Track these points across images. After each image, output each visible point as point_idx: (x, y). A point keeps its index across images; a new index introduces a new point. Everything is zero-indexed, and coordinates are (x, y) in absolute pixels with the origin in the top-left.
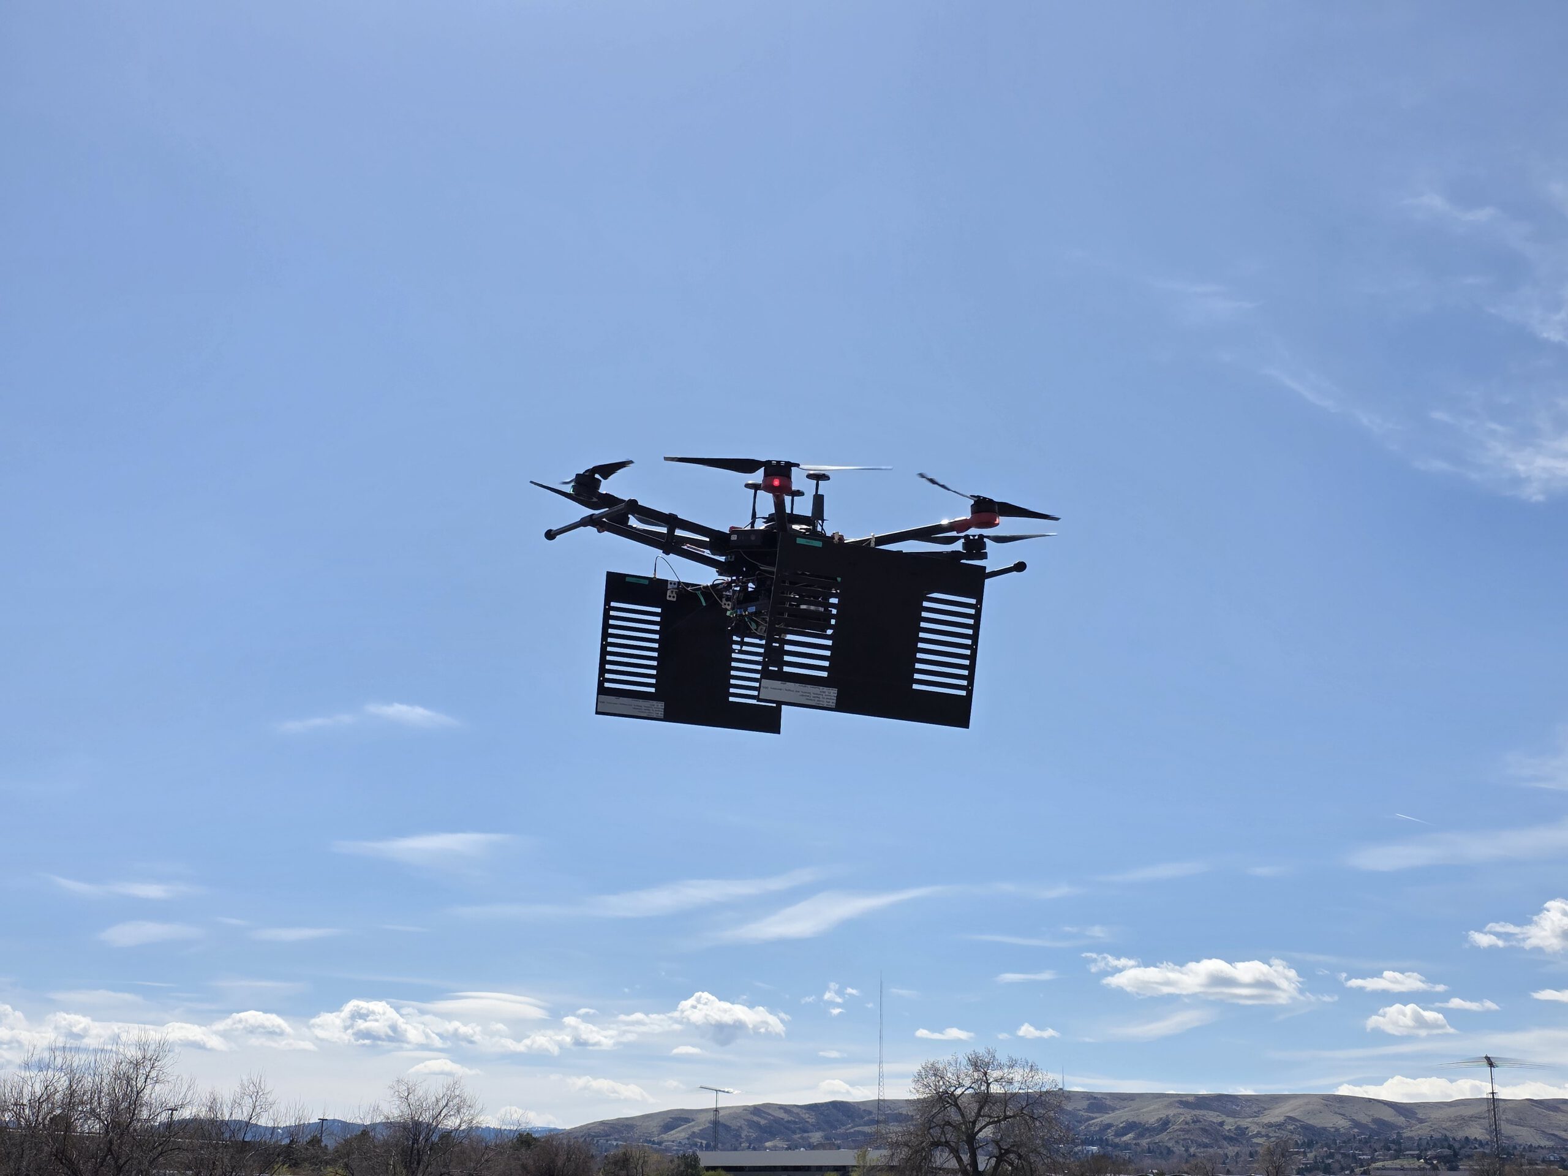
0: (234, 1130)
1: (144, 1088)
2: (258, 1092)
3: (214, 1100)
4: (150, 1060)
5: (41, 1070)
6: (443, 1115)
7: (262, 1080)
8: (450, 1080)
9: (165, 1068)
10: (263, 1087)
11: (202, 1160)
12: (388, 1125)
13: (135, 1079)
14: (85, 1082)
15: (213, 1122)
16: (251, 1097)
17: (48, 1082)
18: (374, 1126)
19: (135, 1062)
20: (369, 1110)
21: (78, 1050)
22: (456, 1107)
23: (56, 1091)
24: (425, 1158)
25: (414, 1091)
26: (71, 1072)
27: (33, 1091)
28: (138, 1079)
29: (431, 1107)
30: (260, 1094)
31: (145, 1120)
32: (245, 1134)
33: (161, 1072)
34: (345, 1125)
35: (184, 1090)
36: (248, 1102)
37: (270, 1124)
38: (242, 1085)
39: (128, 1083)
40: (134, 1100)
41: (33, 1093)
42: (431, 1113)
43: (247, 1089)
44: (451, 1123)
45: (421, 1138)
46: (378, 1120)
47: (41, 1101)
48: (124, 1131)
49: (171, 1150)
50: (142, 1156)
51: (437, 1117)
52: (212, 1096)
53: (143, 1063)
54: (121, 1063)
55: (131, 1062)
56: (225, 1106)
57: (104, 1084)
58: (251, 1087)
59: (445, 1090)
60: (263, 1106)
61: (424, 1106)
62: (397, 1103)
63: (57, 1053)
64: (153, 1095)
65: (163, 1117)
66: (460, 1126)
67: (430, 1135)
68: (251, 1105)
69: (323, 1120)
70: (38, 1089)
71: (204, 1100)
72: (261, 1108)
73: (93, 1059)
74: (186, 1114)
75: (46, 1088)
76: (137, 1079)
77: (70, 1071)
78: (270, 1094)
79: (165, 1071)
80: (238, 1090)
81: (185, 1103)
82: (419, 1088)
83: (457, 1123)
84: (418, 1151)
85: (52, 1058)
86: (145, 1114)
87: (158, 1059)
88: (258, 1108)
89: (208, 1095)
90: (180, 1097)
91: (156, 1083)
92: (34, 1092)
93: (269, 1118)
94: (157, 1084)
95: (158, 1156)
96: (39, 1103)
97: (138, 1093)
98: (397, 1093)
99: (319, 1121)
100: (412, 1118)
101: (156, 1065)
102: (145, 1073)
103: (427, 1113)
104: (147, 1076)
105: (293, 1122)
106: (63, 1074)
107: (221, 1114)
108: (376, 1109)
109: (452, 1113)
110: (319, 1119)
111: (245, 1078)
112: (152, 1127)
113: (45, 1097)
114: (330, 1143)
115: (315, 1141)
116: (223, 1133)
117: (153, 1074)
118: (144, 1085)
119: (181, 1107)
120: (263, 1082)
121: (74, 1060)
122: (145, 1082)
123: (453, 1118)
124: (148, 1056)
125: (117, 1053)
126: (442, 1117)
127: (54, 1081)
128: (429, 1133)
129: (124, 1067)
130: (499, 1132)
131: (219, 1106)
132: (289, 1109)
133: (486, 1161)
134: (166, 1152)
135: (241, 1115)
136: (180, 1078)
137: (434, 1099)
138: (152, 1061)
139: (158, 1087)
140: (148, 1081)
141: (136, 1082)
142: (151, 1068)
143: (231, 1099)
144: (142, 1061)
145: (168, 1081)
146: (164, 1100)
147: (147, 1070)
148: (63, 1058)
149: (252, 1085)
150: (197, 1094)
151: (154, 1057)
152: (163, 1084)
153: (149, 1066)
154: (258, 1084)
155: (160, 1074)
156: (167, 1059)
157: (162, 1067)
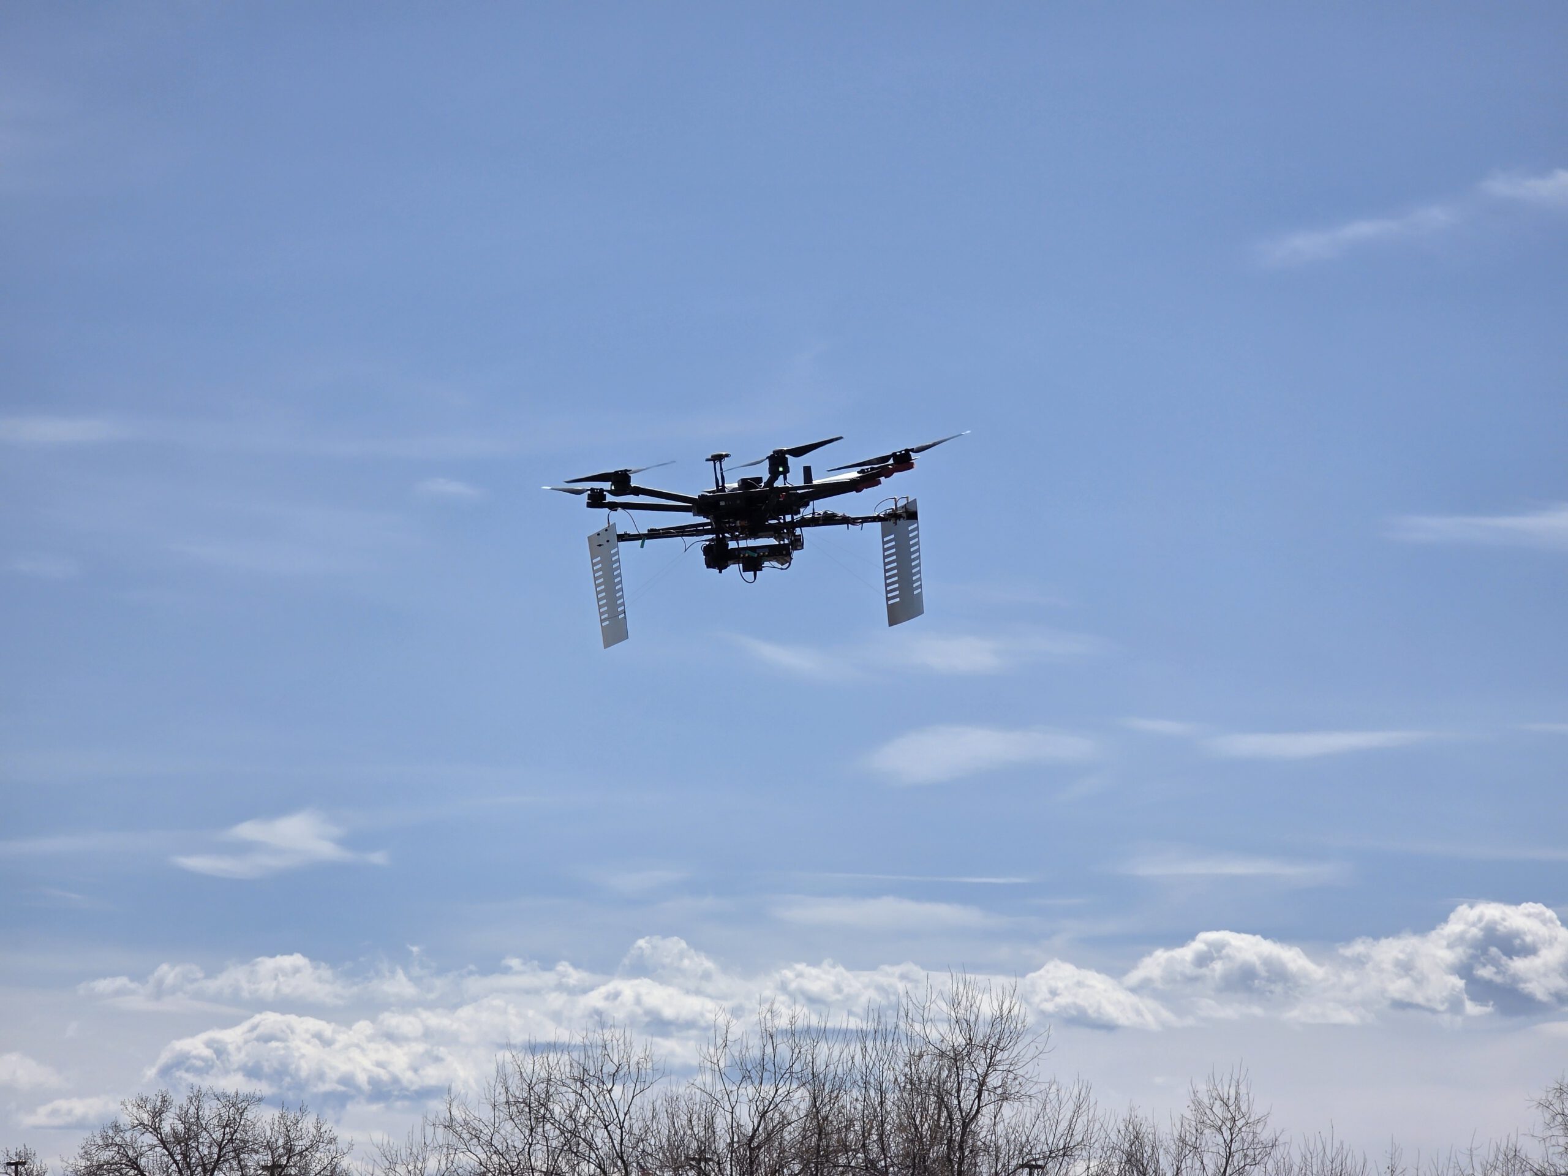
1: (978, 1112)
2: (1234, 1120)
3: (1137, 1138)
4: (984, 1048)
5: (746, 1077)
7: (1243, 1090)
9: (1021, 1064)
10: (1244, 1109)
13: (955, 1092)
14: (845, 1100)
16: (1220, 1130)
17: (767, 1103)
19: (952, 1054)
21: (823, 1034)
23: (785, 1123)
26: (814, 1081)
27: (735, 1124)
28: (962, 1093)
30: (1239, 1123)
33: (1011, 1076)
35: (1067, 1113)
38: (1198, 1104)
39: (941, 1103)
41: (735, 1127)
43: (1208, 1111)
47: (755, 1144)
52: (1131, 1127)
53: (969, 1054)
54: (921, 1056)
55: (942, 1054)
56: (1161, 1151)
57: (889, 1106)
58: (1218, 1108)
60: (1250, 1153)
63: (778, 1040)
64: (1000, 1128)
68: (1222, 1151)
70: (747, 1119)
71: (1113, 1137)
75: (762, 1117)
76: (959, 1091)
77: (811, 1077)
78: (1261, 1124)
79: (1020, 1072)
80: (1189, 1114)
81: (1072, 1144)
85: (769, 1050)
87: (1001, 1045)
88: (1236, 1156)
89: (1122, 1128)
90: (1061, 1129)
91: (1003, 1100)
92: (739, 1125)
94: (1005, 1103)
96: (751, 1149)
97: (965, 1126)
101: (998, 1058)
102: (975, 1077)
106: (794, 1086)
111: (1202, 1087)
113: (762, 1135)
117: (994, 1080)
118: (975, 1108)
119: (1064, 1155)
120: (1243, 1098)
121: (816, 1051)
122: (979, 1097)
124: (978, 1040)
125: (910, 1038)
127: (778, 1100)
129: (927, 1066)
131: (1150, 1152)
132: (1309, 1156)
136: (1054, 1088)
138: (988, 1051)
139: (1007, 1109)
140: (985, 1094)
141: (958, 1097)
142: (988, 1067)
143: (1176, 1134)
144: (965, 1052)
145: (1029, 1096)
146: (1024, 1139)
147: (979, 1071)
148: (793, 1050)
149: (1218, 1103)
150: (1098, 1126)
151: (992, 1042)
152: (1017, 1104)
153: (982, 1061)
154: (1231, 1103)
155: (1009, 1081)
156: (1021, 1045)
157: (1012, 1064)
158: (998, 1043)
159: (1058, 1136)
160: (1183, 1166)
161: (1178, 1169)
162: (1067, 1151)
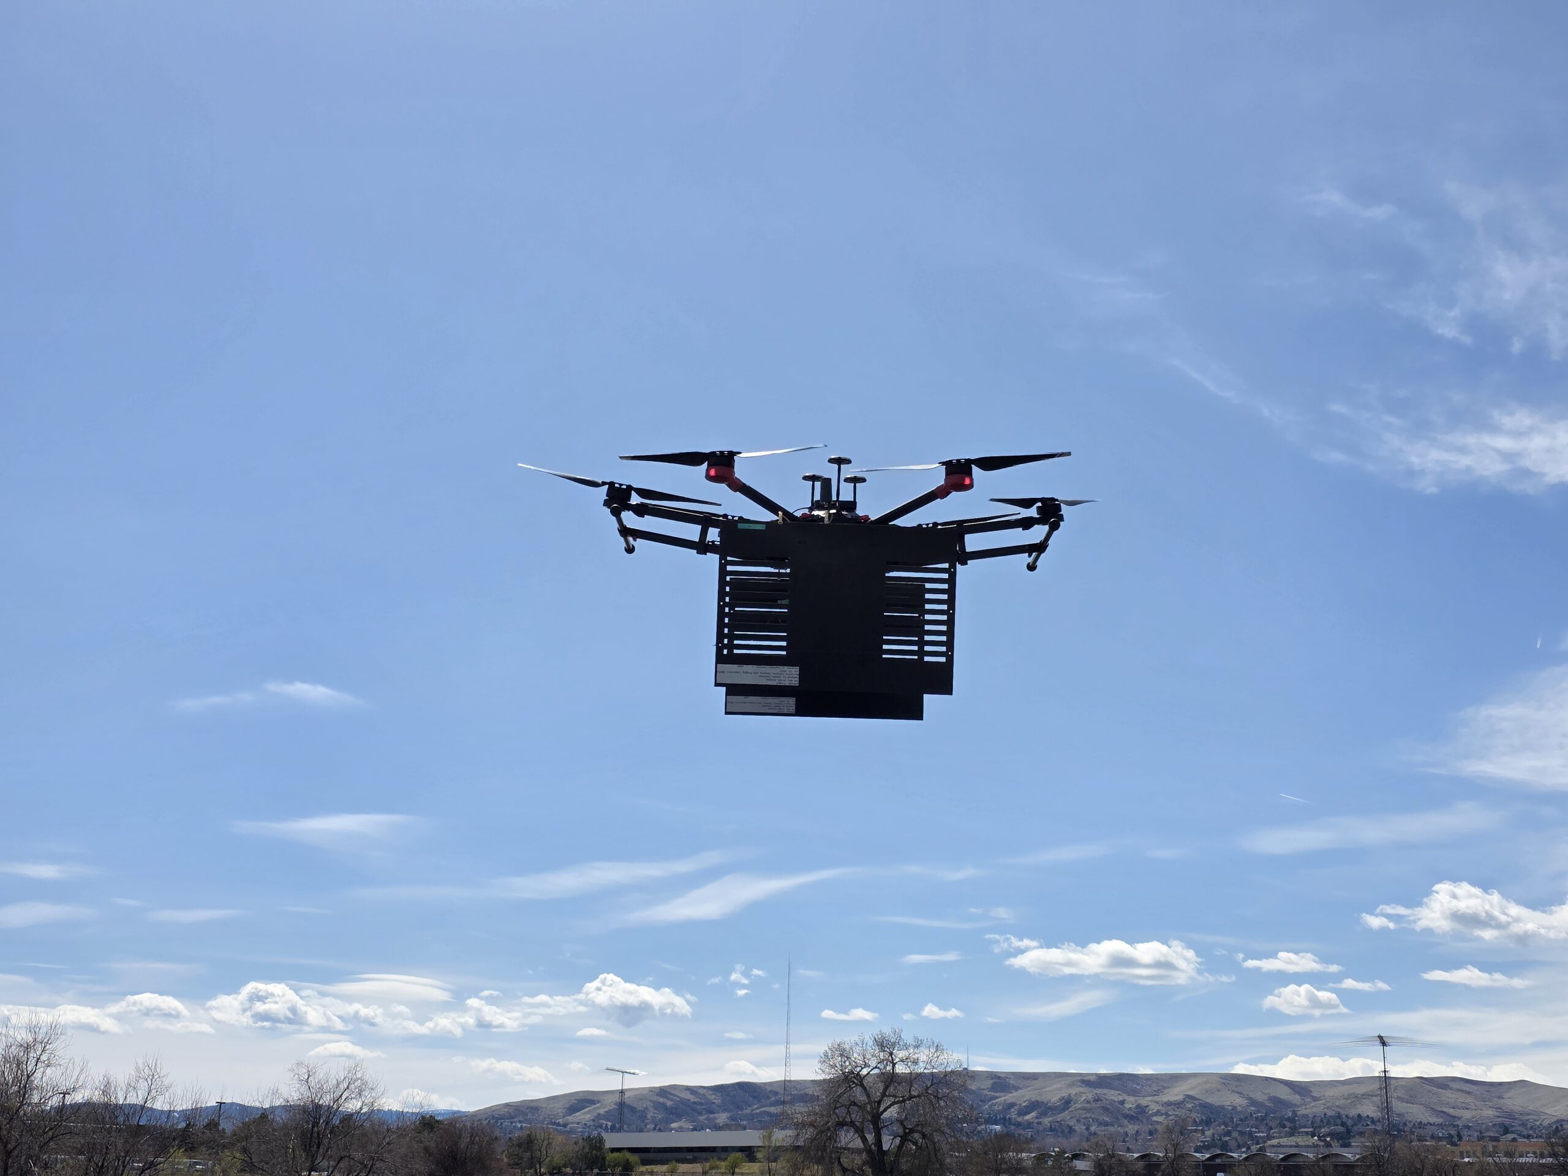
0: (129, 1114)
1: (35, 1071)
2: (153, 1075)
3: (108, 1083)
4: (41, 1043)
6: (344, 1097)
7: (158, 1063)
8: (352, 1063)
9: (57, 1051)
10: (158, 1070)
11: (94, 1144)
12: (288, 1108)
13: (25, 1063)
15: (106, 1106)
16: (146, 1080)
18: (273, 1109)
19: (26, 1046)
20: (269, 1093)
22: (357, 1090)
24: (326, 1141)
25: (314, 1073)
28: (29, 1063)
29: (332, 1090)
30: (155, 1077)
31: (36, 1104)
32: (140, 1118)
33: (52, 1055)
34: (243, 1108)
35: (76, 1073)
36: (143, 1086)
37: (166, 1108)
38: (137, 1068)
39: (18, 1065)
40: (25, 1086)
42: (332, 1096)
43: (142, 1072)
44: (353, 1106)
45: (322, 1121)
46: (277, 1103)
48: (13, 1116)
49: (62, 1134)
50: (32, 1141)
51: (338, 1100)
52: (105, 1079)
53: (34, 1046)
54: (11, 1046)
55: (21, 1045)
56: (119, 1089)
58: (147, 1071)
59: (346, 1072)
60: (159, 1090)
61: (325, 1088)
62: (297, 1086)
64: (44, 1078)
65: (55, 1101)
66: (361, 1109)
67: (330, 1118)
68: (146, 1089)
69: (221, 1103)
71: (97, 1083)
72: (157, 1091)
74: (78, 1098)
76: (27, 1062)
78: (166, 1076)
79: (57, 1054)
80: (133, 1074)
81: (77, 1087)
82: (319, 1071)
83: (358, 1107)
84: (318, 1134)
86: (35, 1098)
87: (49, 1042)
88: (153, 1091)
89: (102, 1078)
90: (73, 1080)
91: (47, 1066)
93: (165, 1101)
94: (48, 1068)
95: (49, 1141)
97: (28, 1077)
98: (297, 1076)
99: (217, 1104)
100: (312, 1101)
101: (47, 1047)
102: (35, 1056)
103: (328, 1096)
104: (38, 1059)
105: (190, 1105)
107: (115, 1098)
108: (275, 1092)
109: (353, 1096)
110: (217, 1103)
111: (140, 1061)
112: (42, 1111)
114: (227, 1126)
115: (213, 1125)
116: (117, 1117)
117: (44, 1057)
119: (73, 1091)
120: (159, 1066)
122: (36, 1065)
123: (354, 1101)
124: (39, 1039)
125: (7, 1037)
126: (343, 1100)
128: (329, 1116)
129: (14, 1050)
130: (399, 1115)
131: (113, 1089)
132: (185, 1092)
133: (388, 1144)
134: (57, 1136)
135: (135, 1099)
136: (72, 1061)
137: (334, 1082)
138: (43, 1045)
139: (49, 1071)
140: (39, 1065)
141: (26, 1065)
142: (42, 1051)
143: (126, 1083)
145: (60, 1065)
146: (55, 1084)
147: (38, 1053)
149: (147, 1068)
150: (90, 1078)
151: (46, 1040)
152: (54, 1068)
153: (40, 1049)
154: (153, 1067)
155: (51, 1058)
156: (58, 1042)
157: (53, 1050)
158: (48, 1041)
159: (71, 1082)
160: (128, 1096)
161: (126, 1097)
162: (74, 1089)
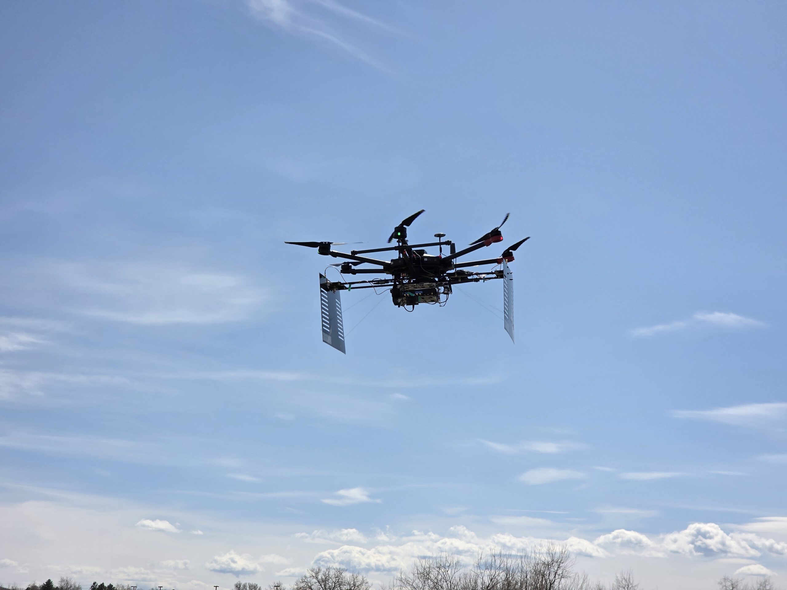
1: (554, 581)
2: (628, 585)
4: (557, 562)
5: (487, 568)
8: (762, 579)
9: (567, 567)
10: (631, 582)
13: (548, 575)
14: (516, 576)
16: (624, 588)
17: (492, 576)
19: (547, 564)
21: (510, 556)
23: (497, 582)
27: (483, 582)
28: (550, 575)
30: (630, 586)
35: (581, 582)
38: (618, 580)
39: (543, 577)
43: (621, 582)
54: (538, 564)
55: (545, 564)
57: (528, 577)
58: (624, 582)
63: (496, 558)
64: (561, 586)
70: (487, 581)
73: (520, 562)
75: (491, 580)
77: (506, 569)
79: (567, 570)
80: (615, 583)
82: (740, 584)
85: (493, 560)
87: (562, 562)
91: (561, 578)
97: (551, 585)
101: (561, 565)
102: (554, 571)
106: (501, 572)
111: (619, 576)
113: (491, 586)
117: (560, 572)
120: (631, 578)
121: (508, 561)
122: (555, 577)
124: (555, 559)
125: (535, 558)
127: (496, 575)
129: (540, 566)
136: (577, 575)
139: (563, 580)
140: (557, 576)
141: (549, 577)
142: (558, 568)
144: (551, 563)
145: (570, 577)
147: (555, 569)
148: (500, 561)
149: (624, 580)
151: (559, 560)
152: (566, 579)
153: (556, 566)
154: (628, 580)
155: (564, 572)
156: (567, 562)
157: (565, 567)
159: (578, 589)
